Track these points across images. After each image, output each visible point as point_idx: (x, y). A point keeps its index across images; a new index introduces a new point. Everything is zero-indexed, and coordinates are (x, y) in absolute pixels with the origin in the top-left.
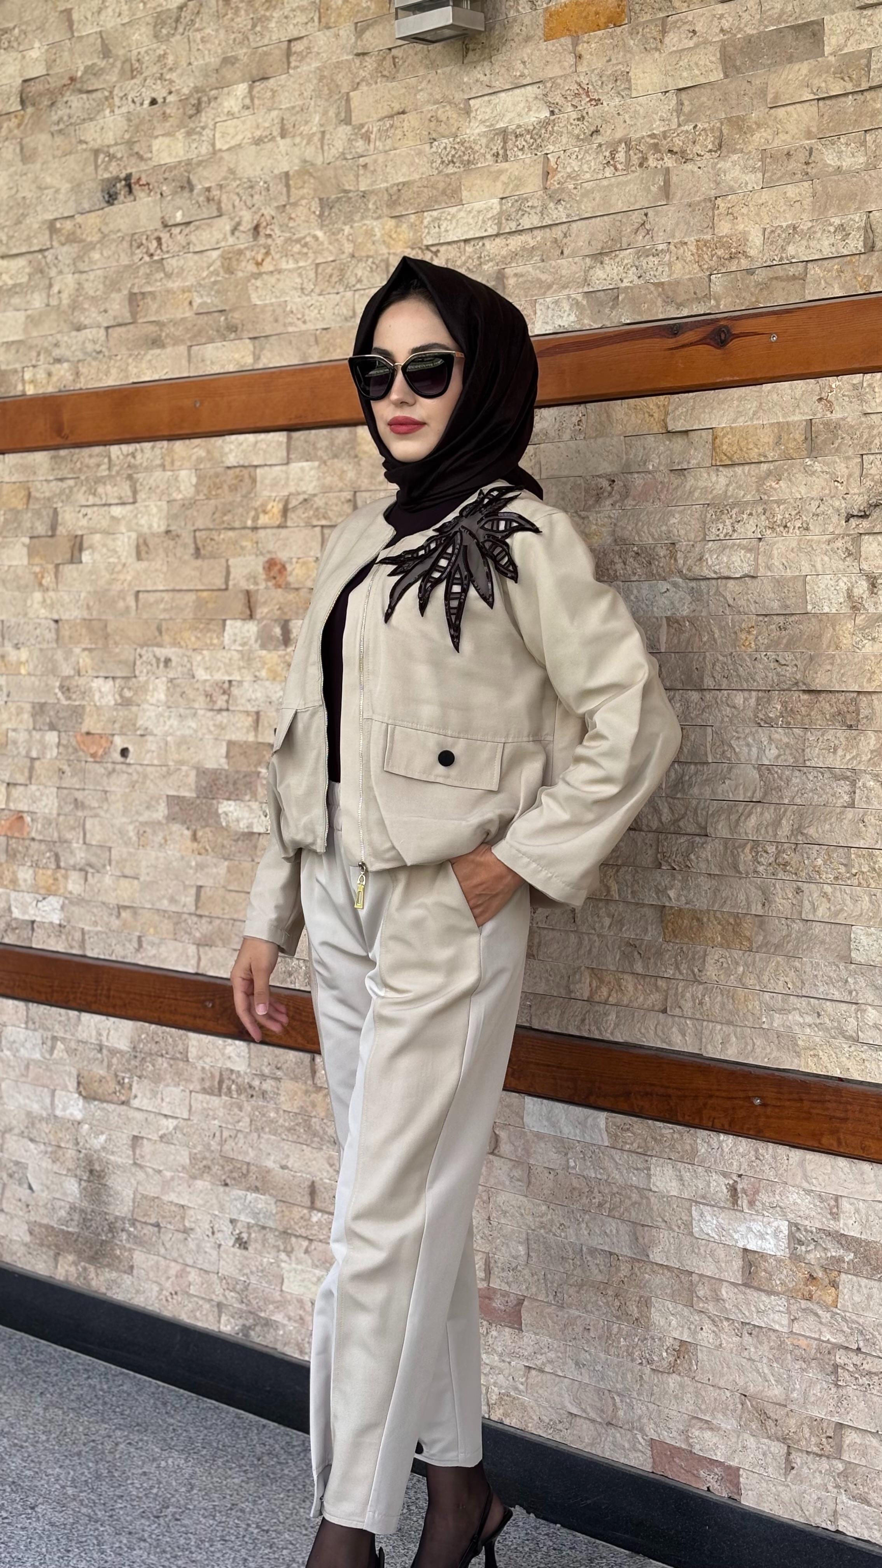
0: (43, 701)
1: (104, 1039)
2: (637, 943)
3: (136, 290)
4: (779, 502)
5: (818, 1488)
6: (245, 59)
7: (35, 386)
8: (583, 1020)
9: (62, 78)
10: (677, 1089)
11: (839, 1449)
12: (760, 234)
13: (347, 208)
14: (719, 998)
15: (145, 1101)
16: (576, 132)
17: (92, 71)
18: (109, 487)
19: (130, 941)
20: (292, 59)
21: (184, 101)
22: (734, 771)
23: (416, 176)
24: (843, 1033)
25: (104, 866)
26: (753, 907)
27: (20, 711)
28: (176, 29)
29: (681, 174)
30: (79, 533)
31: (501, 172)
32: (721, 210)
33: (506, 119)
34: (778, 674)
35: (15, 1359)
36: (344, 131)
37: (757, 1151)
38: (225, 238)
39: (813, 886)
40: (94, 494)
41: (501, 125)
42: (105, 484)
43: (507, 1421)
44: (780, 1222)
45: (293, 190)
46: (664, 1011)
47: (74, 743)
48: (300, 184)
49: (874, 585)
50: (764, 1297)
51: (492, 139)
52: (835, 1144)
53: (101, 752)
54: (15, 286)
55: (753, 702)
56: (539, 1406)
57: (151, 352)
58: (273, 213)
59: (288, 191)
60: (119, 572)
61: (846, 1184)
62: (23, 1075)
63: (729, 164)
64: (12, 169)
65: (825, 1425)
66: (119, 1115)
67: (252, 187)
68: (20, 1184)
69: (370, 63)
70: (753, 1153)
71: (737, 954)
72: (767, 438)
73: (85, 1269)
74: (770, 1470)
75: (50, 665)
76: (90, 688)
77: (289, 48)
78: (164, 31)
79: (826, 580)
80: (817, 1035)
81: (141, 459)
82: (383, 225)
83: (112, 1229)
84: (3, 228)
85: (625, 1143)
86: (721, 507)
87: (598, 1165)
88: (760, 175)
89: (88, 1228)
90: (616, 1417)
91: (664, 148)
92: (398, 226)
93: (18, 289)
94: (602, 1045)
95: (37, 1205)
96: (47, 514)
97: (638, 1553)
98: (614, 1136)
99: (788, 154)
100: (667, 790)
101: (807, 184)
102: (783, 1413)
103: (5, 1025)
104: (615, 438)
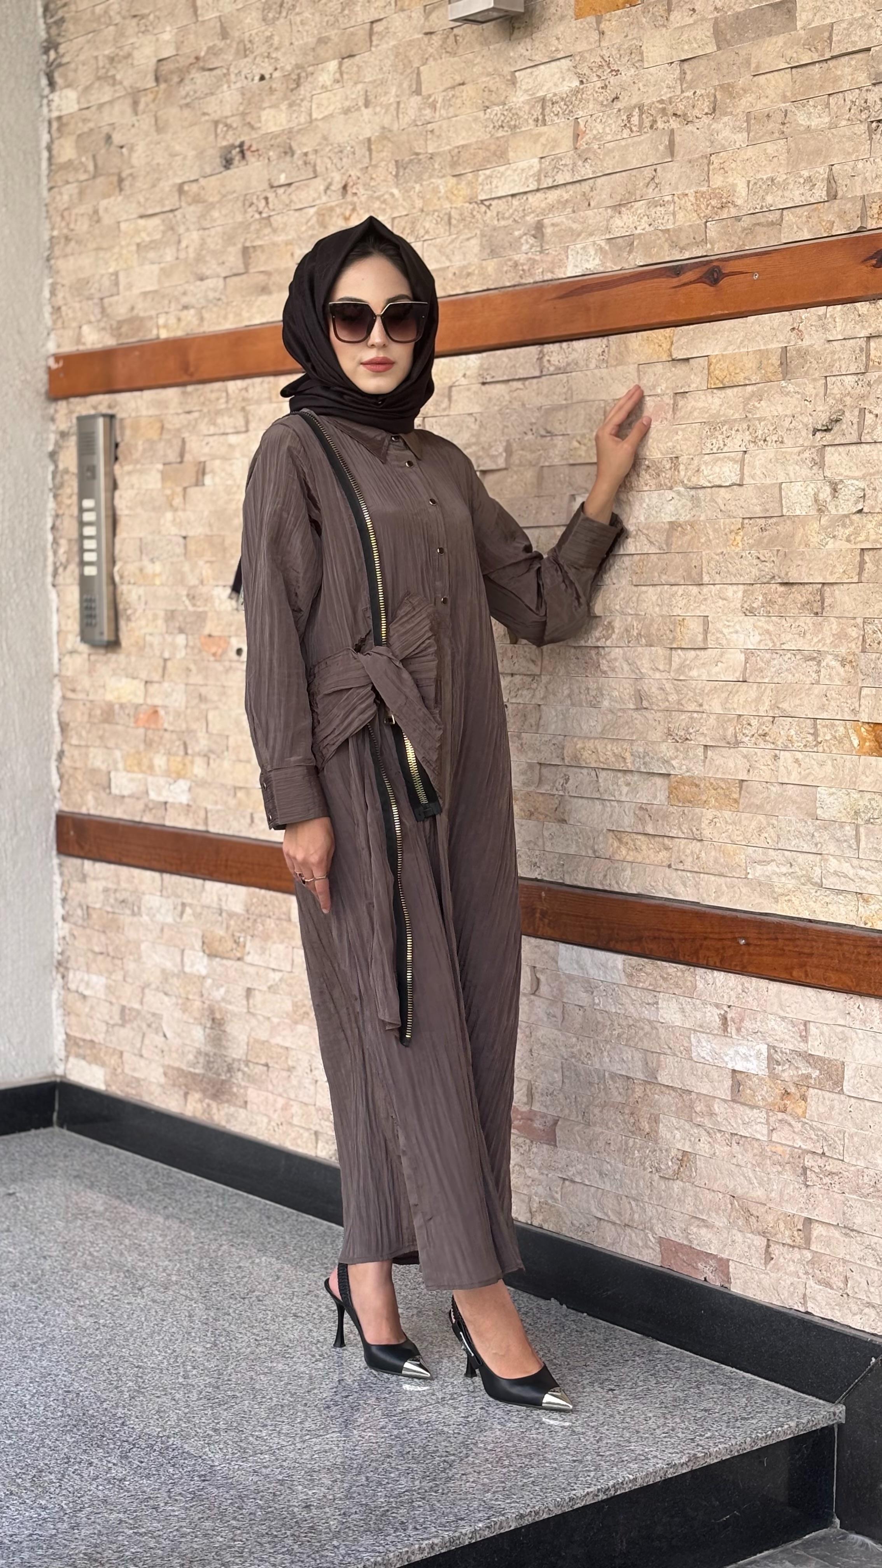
0: (173, 608)
1: (223, 904)
2: (649, 807)
3: (248, 244)
4: (760, 420)
5: (790, 1274)
6: (336, 39)
7: (168, 331)
8: (605, 876)
9: (189, 57)
10: (680, 933)
11: (808, 1241)
12: (745, 185)
13: (417, 168)
14: (713, 853)
15: (257, 957)
16: (601, 99)
17: (213, 51)
18: (226, 419)
19: (244, 817)
20: (374, 38)
21: (286, 77)
22: (726, 656)
23: (473, 140)
24: (809, 880)
25: (223, 752)
26: (740, 773)
27: (155, 617)
28: (280, 13)
29: (684, 134)
30: (202, 459)
31: (540, 135)
32: (716, 165)
33: (545, 88)
34: (760, 570)
35: (148, 1182)
36: (415, 100)
37: (743, 984)
38: (319, 197)
39: (787, 754)
40: (214, 424)
41: (541, 94)
42: (223, 415)
43: (545, 1227)
44: (760, 1046)
45: (374, 154)
46: (669, 866)
47: (199, 645)
48: (380, 147)
49: (835, 490)
50: (748, 1111)
51: (534, 106)
52: (803, 975)
53: (220, 651)
54: (151, 242)
55: (740, 594)
56: (572, 1211)
57: (260, 298)
58: (359, 174)
59: (370, 154)
60: (235, 493)
61: (813, 1011)
62: (159, 937)
63: (721, 125)
64: (149, 139)
65: (796, 1220)
66: (236, 970)
67: (341, 152)
68: (157, 1033)
69: (436, 40)
70: (740, 987)
71: (727, 814)
72: (750, 364)
73: (209, 1105)
74: (753, 1260)
75: (179, 577)
76: (212, 596)
77: (371, 29)
78: (271, 15)
79: (798, 487)
80: (791, 883)
81: (252, 393)
82: (446, 182)
83: (230, 1070)
84: (141, 191)
85: (639, 981)
86: (713, 425)
87: (617, 1001)
88: (745, 134)
89: (211, 1069)
90: (632, 1220)
91: (670, 112)
92: (458, 184)
93: (153, 245)
94: (620, 897)
95: (170, 1051)
96: (177, 443)
97: (648, 1336)
98: (630, 976)
99: (768, 116)
100: (672, 674)
101: (782, 142)
102: (763, 1210)
103: (143, 893)
104: (632, 366)
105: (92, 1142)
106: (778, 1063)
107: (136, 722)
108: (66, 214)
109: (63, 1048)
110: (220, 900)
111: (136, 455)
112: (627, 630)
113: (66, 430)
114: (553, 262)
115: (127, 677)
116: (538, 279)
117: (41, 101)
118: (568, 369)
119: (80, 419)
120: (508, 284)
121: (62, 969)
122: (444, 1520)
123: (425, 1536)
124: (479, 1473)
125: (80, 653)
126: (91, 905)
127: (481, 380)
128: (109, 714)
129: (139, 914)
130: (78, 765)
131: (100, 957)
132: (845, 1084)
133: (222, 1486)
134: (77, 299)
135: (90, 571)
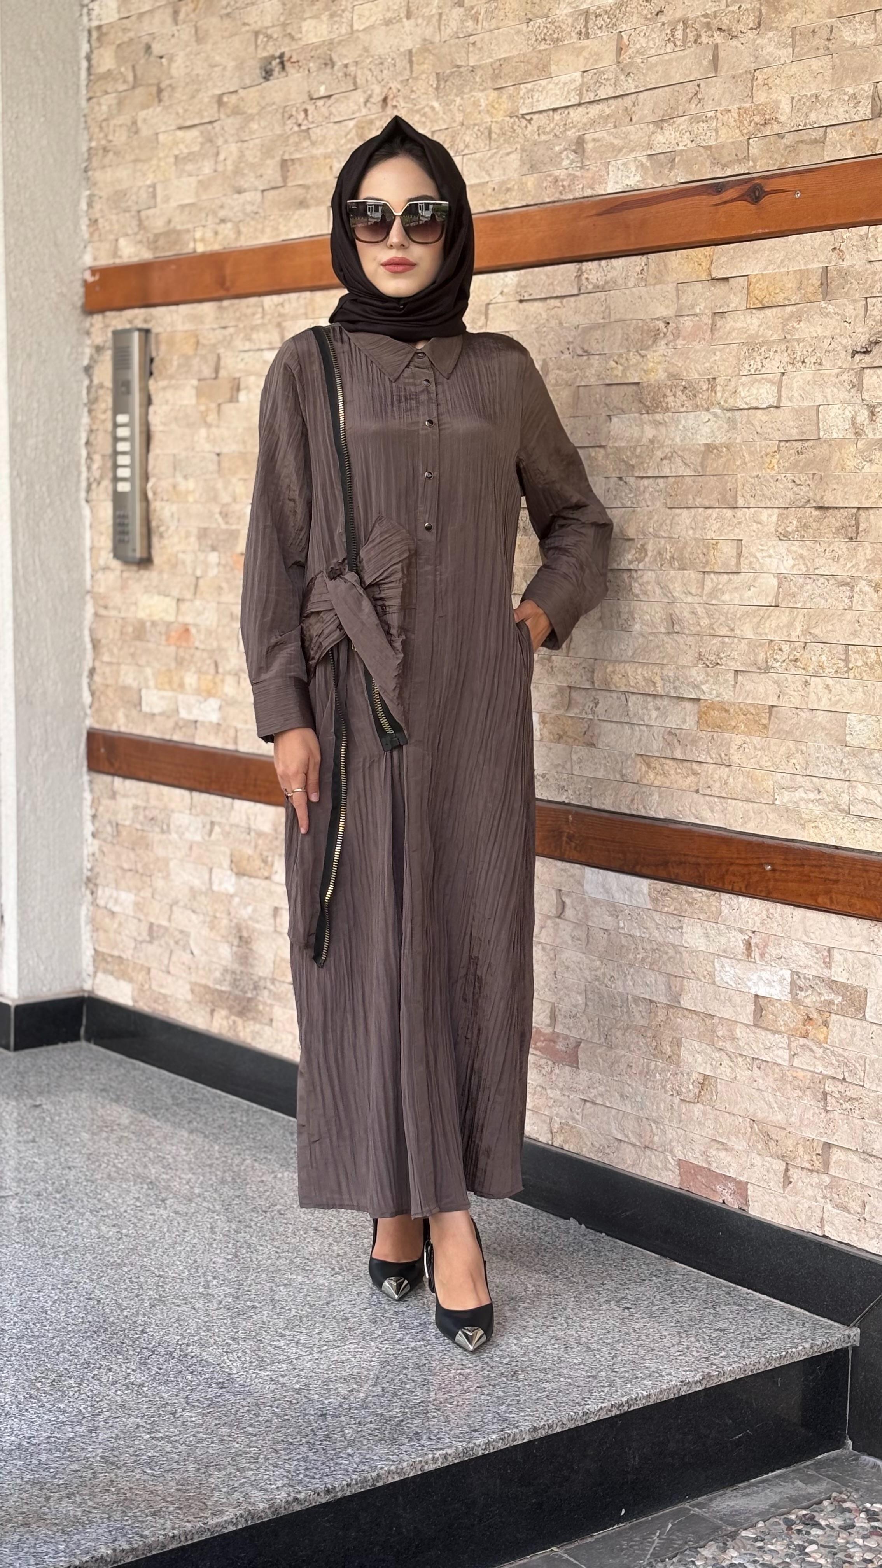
0: (206, 525)
1: (252, 823)
2: (678, 732)
3: (286, 157)
4: (799, 341)
5: (809, 1199)
7: (205, 245)
8: (633, 800)
10: (706, 858)
11: (827, 1165)
12: (789, 102)
13: (458, 81)
14: (741, 779)
16: (645, 12)
18: (261, 334)
22: (759, 580)
23: (515, 53)
24: (837, 807)
26: (771, 699)
27: (188, 535)
29: (729, 50)
30: (237, 375)
31: (583, 48)
32: (760, 81)
33: (589, 1)
34: (796, 494)
35: (173, 1097)
36: (458, 12)
37: (768, 910)
38: (359, 110)
39: (818, 680)
40: (250, 340)
41: (585, 6)
42: (258, 331)
43: (566, 1147)
44: (784, 972)
45: (415, 66)
46: (697, 791)
47: (231, 563)
48: (422, 60)
49: (873, 414)
50: (770, 1036)
51: (577, 19)
52: (828, 902)
54: (189, 154)
55: (774, 518)
56: (592, 1133)
57: (298, 212)
58: (399, 87)
59: (411, 67)
61: (837, 938)
62: (187, 855)
63: (766, 40)
64: (189, 49)
65: (815, 1144)
66: (264, 889)
67: (382, 63)
68: (184, 950)
70: (765, 912)
71: (756, 740)
72: (791, 284)
73: (234, 1022)
74: (772, 1184)
75: (212, 494)
79: (835, 410)
80: (818, 810)
81: (287, 309)
82: (487, 96)
83: (256, 987)
84: (179, 103)
85: (664, 906)
86: (753, 345)
87: (642, 926)
88: (790, 50)
89: (237, 987)
90: (652, 1142)
91: (715, 27)
92: (499, 97)
93: (190, 157)
94: (647, 821)
95: (197, 968)
96: (212, 358)
97: (665, 1256)
98: (655, 900)
99: (814, 31)
100: (705, 598)
101: (827, 58)
102: (783, 1134)
103: (173, 811)
104: (671, 285)
105: (119, 1056)
106: (801, 989)
107: (167, 640)
108: (104, 124)
109: (91, 964)
110: (248, 818)
111: (172, 369)
112: (660, 553)
113: (101, 344)
114: (593, 178)
115: (159, 594)
116: (577, 195)
117: (81, 10)
118: (607, 288)
119: (115, 333)
120: (548, 200)
121: (91, 886)
122: (458, 1432)
123: (439, 1446)
124: (494, 1386)
125: (113, 570)
126: (120, 822)
127: (519, 298)
128: (140, 631)
129: (168, 831)
130: (110, 681)
131: (129, 874)
132: (867, 1010)
133: (240, 1393)
134: (114, 211)
135: (124, 487)
